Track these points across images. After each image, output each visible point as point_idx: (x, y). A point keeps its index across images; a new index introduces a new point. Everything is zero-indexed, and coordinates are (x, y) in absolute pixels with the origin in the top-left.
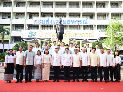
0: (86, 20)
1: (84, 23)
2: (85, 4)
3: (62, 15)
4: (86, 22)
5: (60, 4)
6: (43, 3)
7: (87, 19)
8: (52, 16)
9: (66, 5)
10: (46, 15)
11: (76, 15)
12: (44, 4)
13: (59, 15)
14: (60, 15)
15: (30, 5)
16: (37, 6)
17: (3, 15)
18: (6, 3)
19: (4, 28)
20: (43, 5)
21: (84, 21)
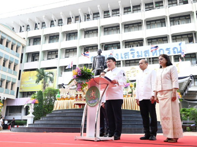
0: (178, 47)
1: (174, 52)
2: (177, 19)
3: (135, 43)
4: (179, 50)
5: (131, 26)
6: (105, 28)
7: (180, 45)
8: (119, 48)
9: (141, 26)
10: (109, 46)
11: (161, 39)
12: (106, 30)
13: (130, 43)
14: (133, 43)
15: (85, 34)
16: (95, 35)
17: (48, 55)
18: (53, 36)
19: (46, 73)
20: (104, 31)
21: (175, 48)
